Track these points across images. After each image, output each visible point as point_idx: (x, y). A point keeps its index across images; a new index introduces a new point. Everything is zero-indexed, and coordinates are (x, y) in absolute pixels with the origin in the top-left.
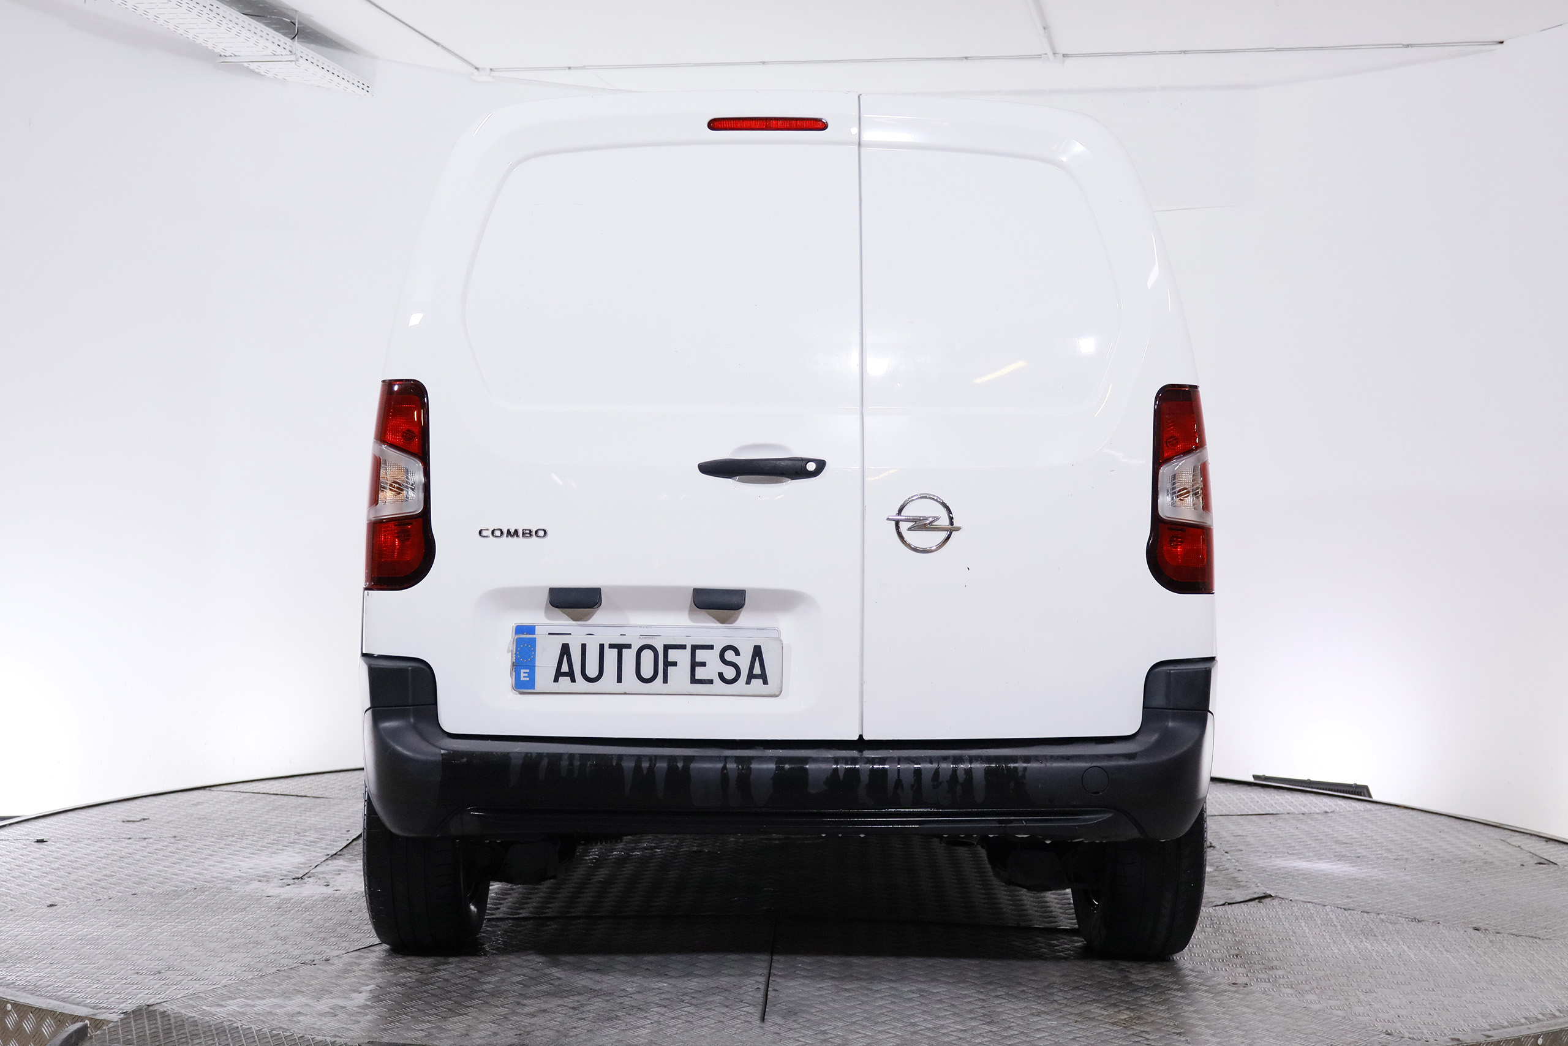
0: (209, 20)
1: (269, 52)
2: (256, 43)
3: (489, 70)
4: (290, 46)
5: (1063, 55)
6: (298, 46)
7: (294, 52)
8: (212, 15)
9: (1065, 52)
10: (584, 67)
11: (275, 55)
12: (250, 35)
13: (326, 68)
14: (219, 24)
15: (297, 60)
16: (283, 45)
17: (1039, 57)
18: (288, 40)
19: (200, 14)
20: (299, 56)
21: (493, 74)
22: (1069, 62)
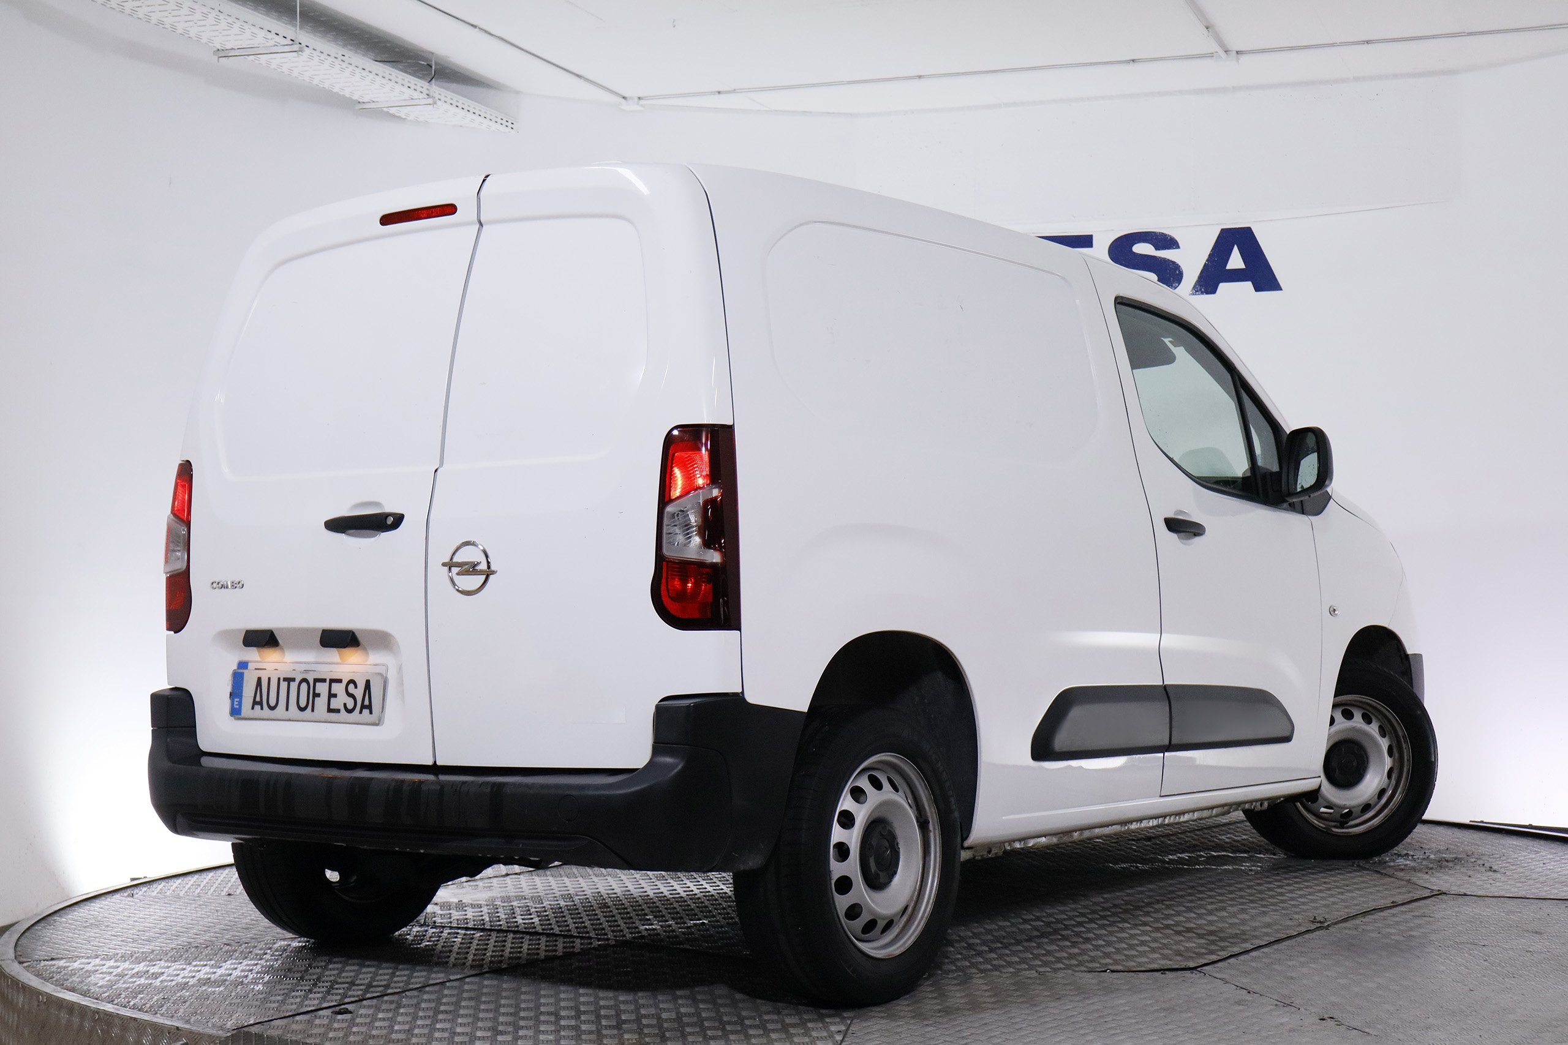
0: (342, 70)
1: (406, 97)
2: (392, 89)
3: (636, 99)
4: (428, 89)
5: (1237, 52)
6: (436, 89)
7: (431, 94)
8: (344, 65)
9: (1238, 50)
10: (734, 91)
11: (412, 99)
12: (384, 81)
13: (466, 108)
14: (353, 73)
15: (435, 103)
16: (419, 89)
17: (1211, 55)
18: (425, 84)
19: (332, 65)
20: (437, 98)
21: (642, 102)
22: (1244, 59)
